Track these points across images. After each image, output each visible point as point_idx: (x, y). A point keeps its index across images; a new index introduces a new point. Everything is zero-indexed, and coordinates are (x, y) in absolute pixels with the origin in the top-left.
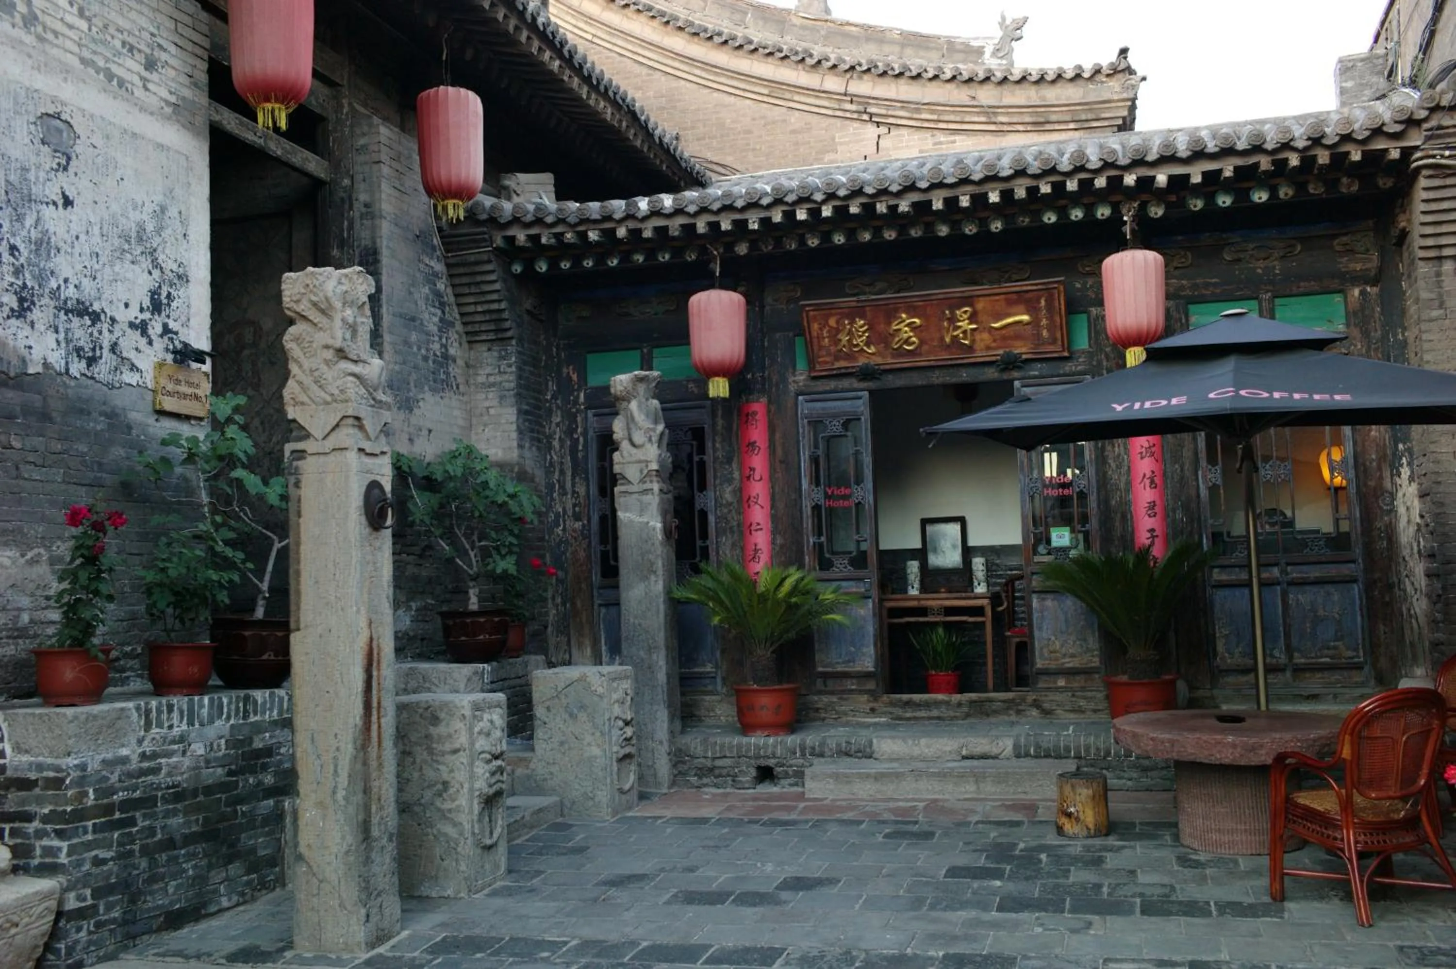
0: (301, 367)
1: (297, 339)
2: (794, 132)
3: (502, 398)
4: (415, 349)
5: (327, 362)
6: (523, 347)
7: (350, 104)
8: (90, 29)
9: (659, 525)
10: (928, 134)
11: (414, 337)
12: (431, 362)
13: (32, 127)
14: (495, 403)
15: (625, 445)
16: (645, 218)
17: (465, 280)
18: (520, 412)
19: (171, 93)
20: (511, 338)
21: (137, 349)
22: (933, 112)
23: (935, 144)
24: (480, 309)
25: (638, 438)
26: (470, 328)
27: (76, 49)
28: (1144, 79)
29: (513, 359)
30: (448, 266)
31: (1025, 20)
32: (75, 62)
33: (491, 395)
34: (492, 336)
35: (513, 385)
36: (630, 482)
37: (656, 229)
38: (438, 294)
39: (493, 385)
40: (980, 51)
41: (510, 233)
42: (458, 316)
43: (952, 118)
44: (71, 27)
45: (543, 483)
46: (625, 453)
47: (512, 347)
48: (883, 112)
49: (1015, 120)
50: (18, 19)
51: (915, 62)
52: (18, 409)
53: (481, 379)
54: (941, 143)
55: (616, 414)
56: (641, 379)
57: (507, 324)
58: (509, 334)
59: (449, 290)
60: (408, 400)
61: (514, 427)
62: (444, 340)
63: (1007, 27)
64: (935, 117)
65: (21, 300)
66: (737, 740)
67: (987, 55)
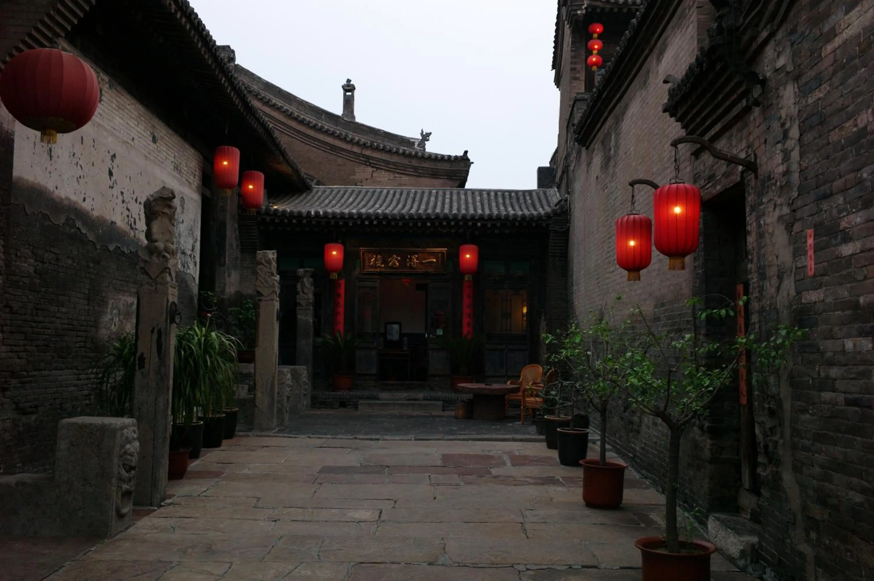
0: (261, 277)
1: (261, 270)
2: (339, 165)
4: (231, 255)
5: (269, 276)
8: (187, 170)
9: (311, 321)
10: (392, 173)
11: (231, 251)
12: (234, 260)
15: (301, 293)
16: (314, 218)
17: (245, 231)
19: (197, 184)
21: (190, 263)
22: (394, 165)
23: (394, 177)
24: (248, 241)
25: (306, 291)
26: (242, 247)
27: (185, 176)
28: (473, 163)
31: (430, 134)
33: (248, 271)
34: (250, 250)
36: (302, 306)
39: (249, 267)
40: (413, 143)
41: (264, 217)
42: (240, 244)
43: (402, 168)
44: (185, 171)
46: (301, 296)
48: (375, 162)
49: (425, 172)
51: (389, 145)
53: (245, 265)
54: (396, 177)
55: (298, 282)
56: (307, 271)
57: (257, 247)
62: (237, 252)
63: (424, 135)
64: (394, 167)
66: (333, 393)
67: (416, 146)
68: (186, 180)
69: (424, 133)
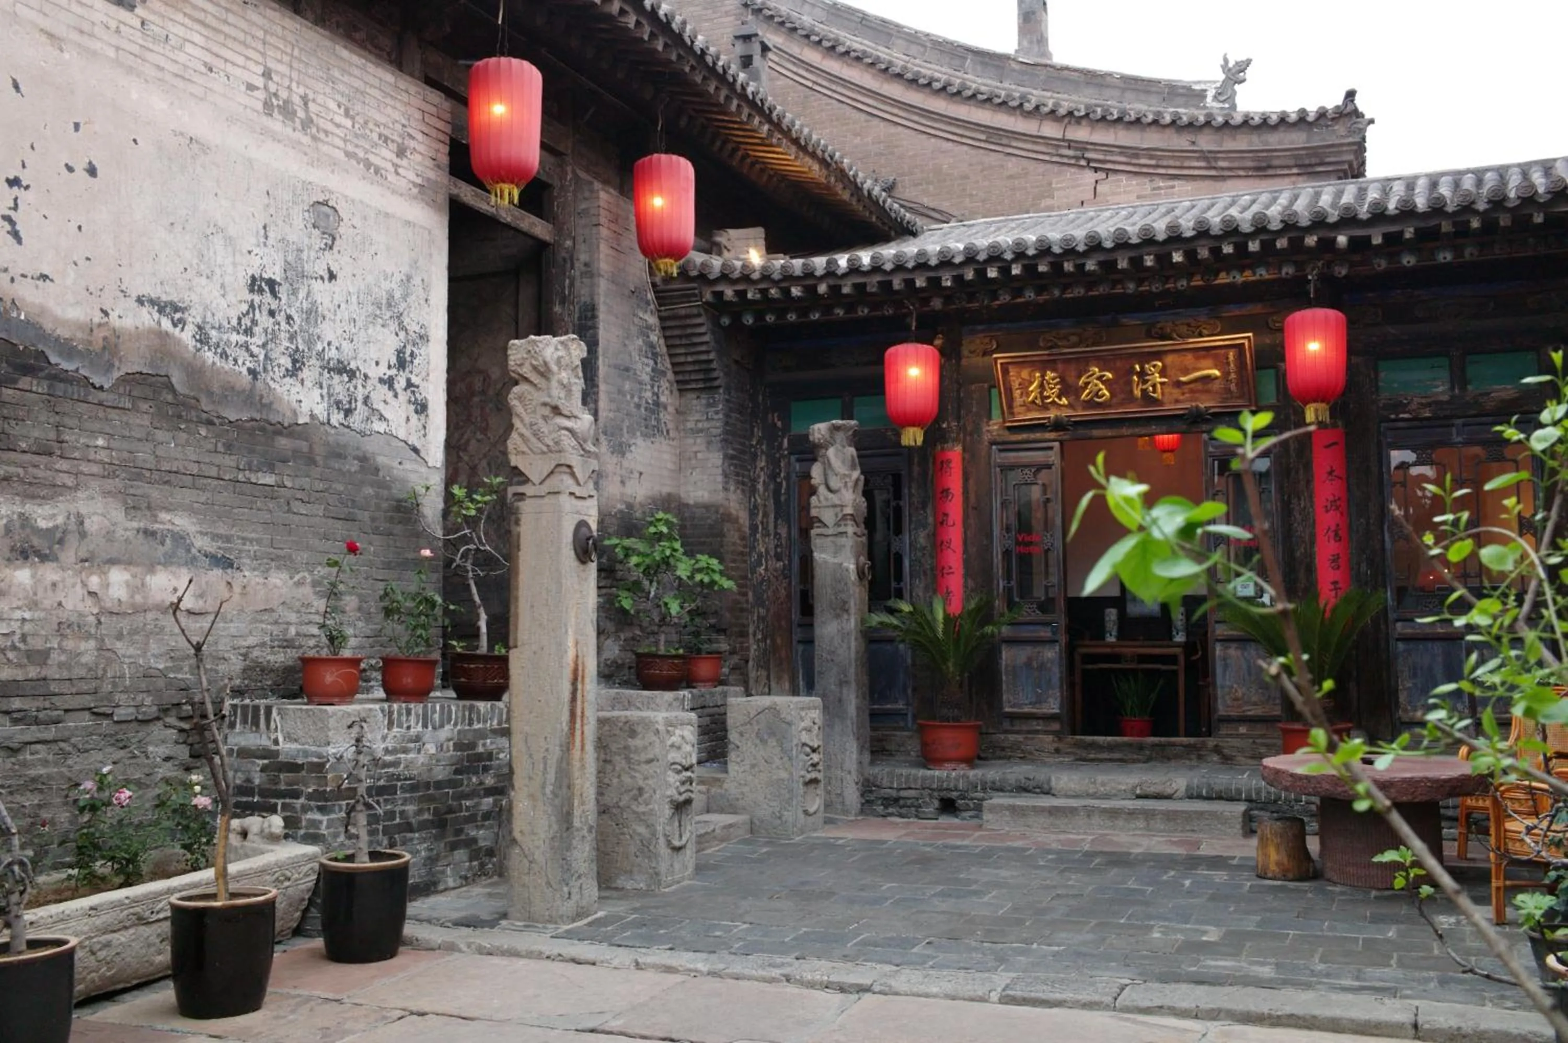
0: (522, 421)
1: (520, 398)
2: (1011, 177)
3: (709, 443)
4: (628, 397)
5: (545, 418)
6: (729, 394)
7: (574, 172)
8: (353, 126)
9: (852, 567)
10: (1146, 180)
11: (627, 386)
12: (643, 410)
13: (306, 214)
14: (703, 447)
15: (822, 490)
16: (845, 275)
17: (677, 332)
18: (726, 456)
19: (418, 175)
20: (718, 387)
21: (385, 402)
22: (1151, 157)
23: (1154, 189)
24: (690, 359)
25: (834, 483)
26: (680, 377)
27: (341, 144)
28: (1372, 121)
29: (721, 406)
30: (661, 319)
31: (1248, 62)
32: (340, 155)
33: (699, 441)
34: (701, 385)
35: (719, 431)
36: (825, 526)
37: (856, 286)
38: (652, 346)
39: (701, 431)
40: (1202, 95)
41: (719, 288)
42: (669, 366)
43: (1171, 163)
44: (338, 126)
45: (747, 524)
46: (822, 498)
47: (720, 395)
48: (1101, 157)
49: (1236, 164)
50: (298, 124)
51: (1136, 107)
52: (290, 453)
53: (690, 425)
54: (1159, 188)
55: (815, 460)
56: (837, 428)
57: (715, 374)
58: (716, 383)
59: (662, 341)
60: (621, 445)
61: (720, 471)
62: (656, 389)
63: (1230, 70)
64: (1153, 162)
65: (294, 361)
66: (922, 772)
67: (1209, 99)
68: (348, 154)
69: (1231, 65)
